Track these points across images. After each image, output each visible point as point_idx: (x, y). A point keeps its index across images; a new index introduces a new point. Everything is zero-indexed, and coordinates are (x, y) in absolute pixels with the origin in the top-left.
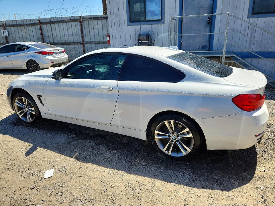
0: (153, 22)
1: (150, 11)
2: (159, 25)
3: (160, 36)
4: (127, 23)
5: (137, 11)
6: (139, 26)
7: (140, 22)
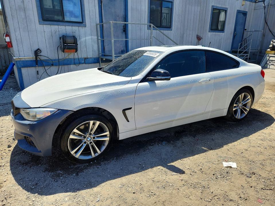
0: (74, 24)
1: (69, 11)
2: (80, 28)
3: (83, 39)
4: (39, 22)
5: (48, 7)
6: (57, 27)
7: (57, 22)
